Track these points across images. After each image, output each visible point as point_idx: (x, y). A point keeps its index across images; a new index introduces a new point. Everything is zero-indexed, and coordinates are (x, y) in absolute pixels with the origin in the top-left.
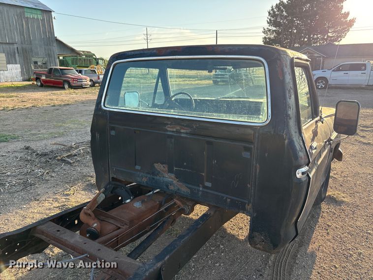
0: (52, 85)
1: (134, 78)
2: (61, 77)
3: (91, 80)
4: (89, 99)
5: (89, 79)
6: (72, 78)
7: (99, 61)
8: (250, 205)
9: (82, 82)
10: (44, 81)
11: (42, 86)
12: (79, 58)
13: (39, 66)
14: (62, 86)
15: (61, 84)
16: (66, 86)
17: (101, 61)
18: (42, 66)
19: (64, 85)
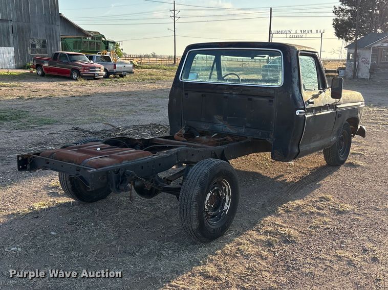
0: (56, 74)
1: (157, 69)
2: (68, 64)
3: (105, 70)
4: (110, 91)
5: (103, 67)
6: (83, 66)
7: (110, 44)
8: (272, 134)
9: (95, 71)
10: (46, 68)
11: (43, 75)
12: (83, 40)
13: (37, 50)
14: (69, 76)
15: (68, 73)
16: (75, 76)
17: (112, 45)
18: (40, 50)
19: (72, 75)
